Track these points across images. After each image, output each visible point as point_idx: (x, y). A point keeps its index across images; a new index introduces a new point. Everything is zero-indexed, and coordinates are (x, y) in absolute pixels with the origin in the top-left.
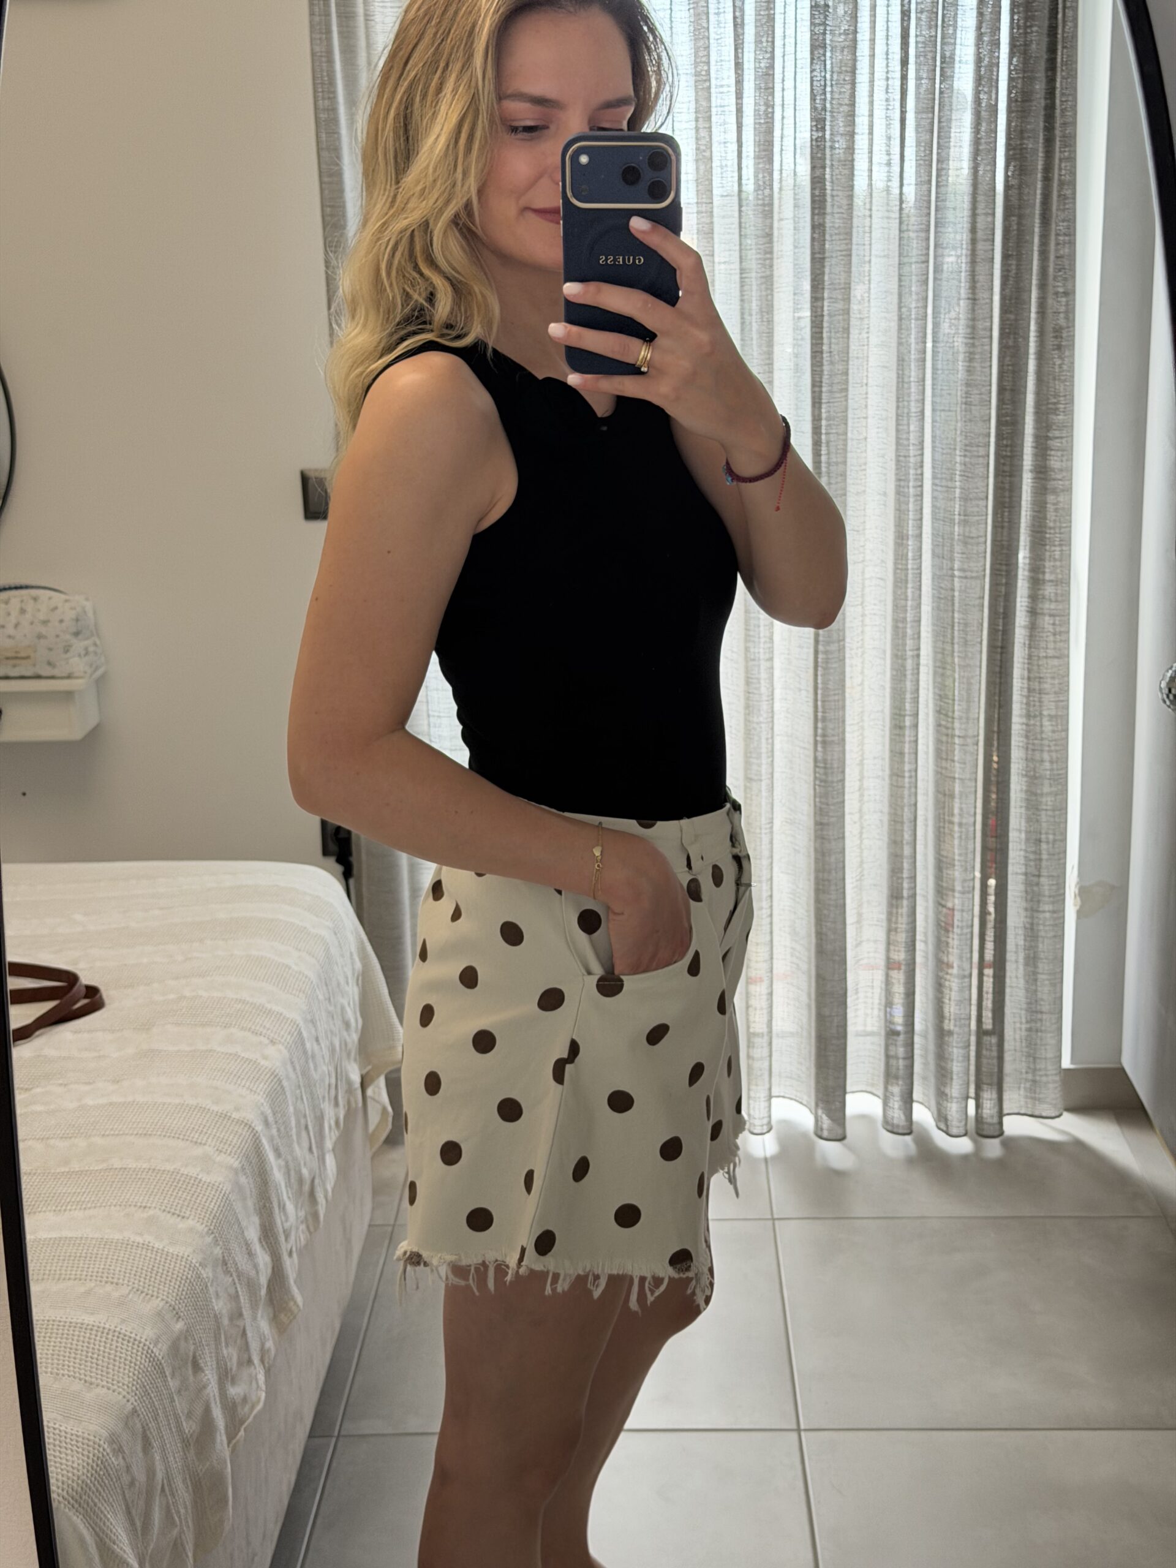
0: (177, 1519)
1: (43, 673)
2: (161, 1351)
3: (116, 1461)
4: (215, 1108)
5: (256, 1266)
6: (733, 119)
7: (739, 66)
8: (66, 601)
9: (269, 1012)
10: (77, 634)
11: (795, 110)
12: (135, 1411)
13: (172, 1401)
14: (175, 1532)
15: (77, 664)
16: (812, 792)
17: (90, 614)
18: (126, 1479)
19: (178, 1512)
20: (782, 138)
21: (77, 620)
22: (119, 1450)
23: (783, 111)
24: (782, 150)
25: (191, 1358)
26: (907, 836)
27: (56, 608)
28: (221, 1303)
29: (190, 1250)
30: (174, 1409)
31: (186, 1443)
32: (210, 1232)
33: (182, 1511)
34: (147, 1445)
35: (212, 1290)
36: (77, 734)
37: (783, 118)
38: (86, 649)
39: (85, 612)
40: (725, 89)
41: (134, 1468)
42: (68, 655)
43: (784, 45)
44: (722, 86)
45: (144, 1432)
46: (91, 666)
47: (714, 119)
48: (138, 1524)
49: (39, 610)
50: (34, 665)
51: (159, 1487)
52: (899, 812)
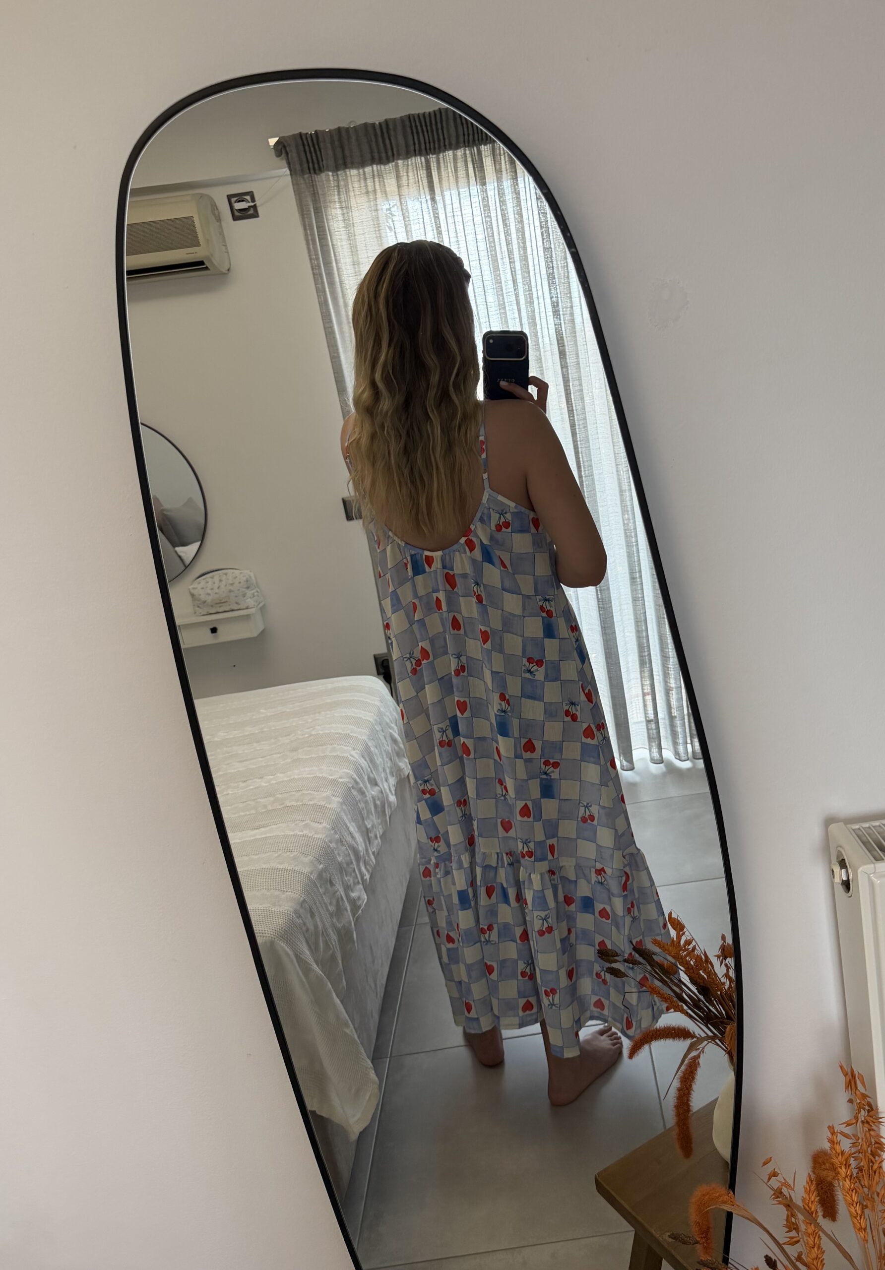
0: (331, 946)
1: (236, 608)
2: (314, 877)
3: (299, 921)
4: (331, 777)
5: (356, 842)
6: (515, 307)
7: (514, 282)
8: (241, 573)
9: (351, 737)
10: (248, 588)
11: (544, 299)
12: (304, 900)
13: (322, 897)
14: (331, 951)
15: (250, 602)
16: (598, 614)
17: (253, 578)
18: (304, 929)
19: (332, 943)
20: (540, 313)
21: (247, 581)
22: (299, 917)
23: (538, 301)
24: (540, 319)
25: (329, 879)
26: (644, 628)
27: (236, 577)
28: (341, 858)
29: (324, 836)
30: (323, 900)
31: (331, 915)
32: (333, 829)
33: (334, 943)
34: (312, 915)
35: (336, 852)
36: (255, 634)
37: (539, 303)
38: (253, 594)
39: (250, 577)
40: (510, 294)
41: (308, 924)
42: (245, 598)
43: (534, 269)
44: (509, 292)
45: (310, 909)
46: (257, 602)
47: (507, 308)
48: (313, 948)
49: (228, 579)
50: (230, 605)
51: (321, 932)
52: (638, 617)
